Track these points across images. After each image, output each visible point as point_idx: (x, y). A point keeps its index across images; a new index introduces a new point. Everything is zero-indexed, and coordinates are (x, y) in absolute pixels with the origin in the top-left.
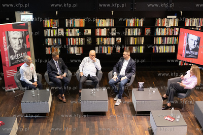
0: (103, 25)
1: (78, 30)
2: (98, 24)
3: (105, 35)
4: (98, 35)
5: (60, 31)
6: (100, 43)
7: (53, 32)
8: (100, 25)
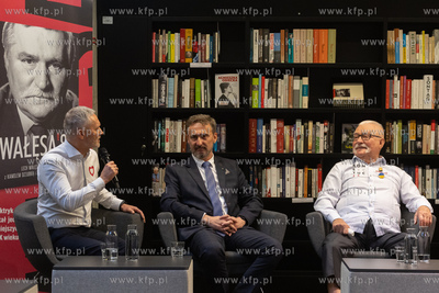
0: (421, 59)
1: (306, 81)
2: (395, 52)
3: (429, 106)
4: (397, 104)
5: (223, 87)
6: (404, 146)
7: (193, 90)
8: (405, 57)
